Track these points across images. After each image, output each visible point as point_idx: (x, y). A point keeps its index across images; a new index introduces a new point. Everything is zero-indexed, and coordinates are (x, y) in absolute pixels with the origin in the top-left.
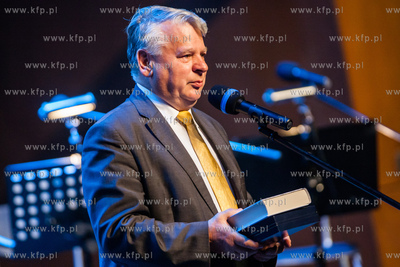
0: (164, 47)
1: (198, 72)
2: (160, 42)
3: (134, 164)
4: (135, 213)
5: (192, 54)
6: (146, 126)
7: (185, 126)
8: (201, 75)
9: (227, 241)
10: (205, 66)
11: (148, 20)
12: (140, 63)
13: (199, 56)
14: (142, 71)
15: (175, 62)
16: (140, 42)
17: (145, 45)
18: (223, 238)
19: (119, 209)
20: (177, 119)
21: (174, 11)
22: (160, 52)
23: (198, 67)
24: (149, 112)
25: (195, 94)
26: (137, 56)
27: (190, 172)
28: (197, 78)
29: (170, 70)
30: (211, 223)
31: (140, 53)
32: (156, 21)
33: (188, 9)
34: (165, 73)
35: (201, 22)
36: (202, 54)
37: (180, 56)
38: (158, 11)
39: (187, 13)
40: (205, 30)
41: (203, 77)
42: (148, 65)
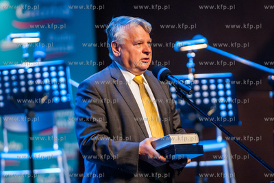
0: (126, 40)
1: (146, 53)
2: (123, 37)
3: (103, 105)
4: (100, 133)
5: (141, 43)
7: (138, 85)
8: (148, 55)
9: (149, 155)
10: (150, 50)
12: (113, 49)
13: (146, 44)
14: (114, 53)
15: (132, 47)
16: (113, 38)
17: (115, 39)
18: (147, 153)
19: (91, 130)
21: (132, 19)
22: (124, 43)
23: (146, 51)
24: (117, 76)
25: (145, 66)
26: (112, 45)
28: (145, 56)
29: (129, 52)
30: (141, 144)
31: (113, 43)
32: (122, 25)
33: (140, 17)
34: (127, 54)
35: (147, 25)
36: (149, 43)
37: (135, 44)
38: (123, 19)
39: (139, 20)
40: (150, 29)
41: (150, 56)
42: (118, 50)
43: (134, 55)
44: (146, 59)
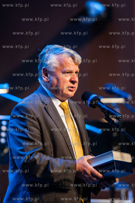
0: (56, 68)
1: (73, 82)
2: (54, 65)
3: (39, 127)
5: (71, 72)
6: (45, 108)
8: (74, 84)
9: (87, 171)
10: (77, 80)
11: (50, 53)
12: (43, 75)
13: (74, 73)
14: (44, 79)
15: (61, 76)
16: (44, 64)
17: (47, 65)
18: (85, 169)
20: (60, 106)
21: (66, 49)
22: (54, 70)
23: (73, 80)
24: (47, 101)
25: (71, 94)
26: (42, 71)
27: (65, 135)
28: (72, 85)
29: (58, 80)
31: (44, 69)
32: (55, 53)
34: (55, 81)
36: (76, 72)
37: (64, 73)
38: (57, 49)
39: (72, 52)
40: (80, 62)
41: (76, 85)
42: (47, 76)
43: (62, 82)
44: (72, 87)
